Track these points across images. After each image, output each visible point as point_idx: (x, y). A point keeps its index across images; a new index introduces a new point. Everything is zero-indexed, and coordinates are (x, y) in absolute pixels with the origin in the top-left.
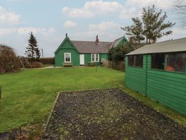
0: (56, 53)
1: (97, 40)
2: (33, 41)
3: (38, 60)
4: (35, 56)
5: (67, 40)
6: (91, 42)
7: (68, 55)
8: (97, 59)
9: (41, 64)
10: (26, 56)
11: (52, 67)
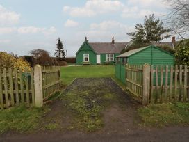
0: (77, 54)
1: (113, 41)
2: (60, 45)
3: (64, 59)
4: (62, 57)
5: (86, 43)
6: (107, 44)
7: (86, 55)
8: (112, 59)
9: (65, 63)
10: (55, 57)
11: (74, 65)
